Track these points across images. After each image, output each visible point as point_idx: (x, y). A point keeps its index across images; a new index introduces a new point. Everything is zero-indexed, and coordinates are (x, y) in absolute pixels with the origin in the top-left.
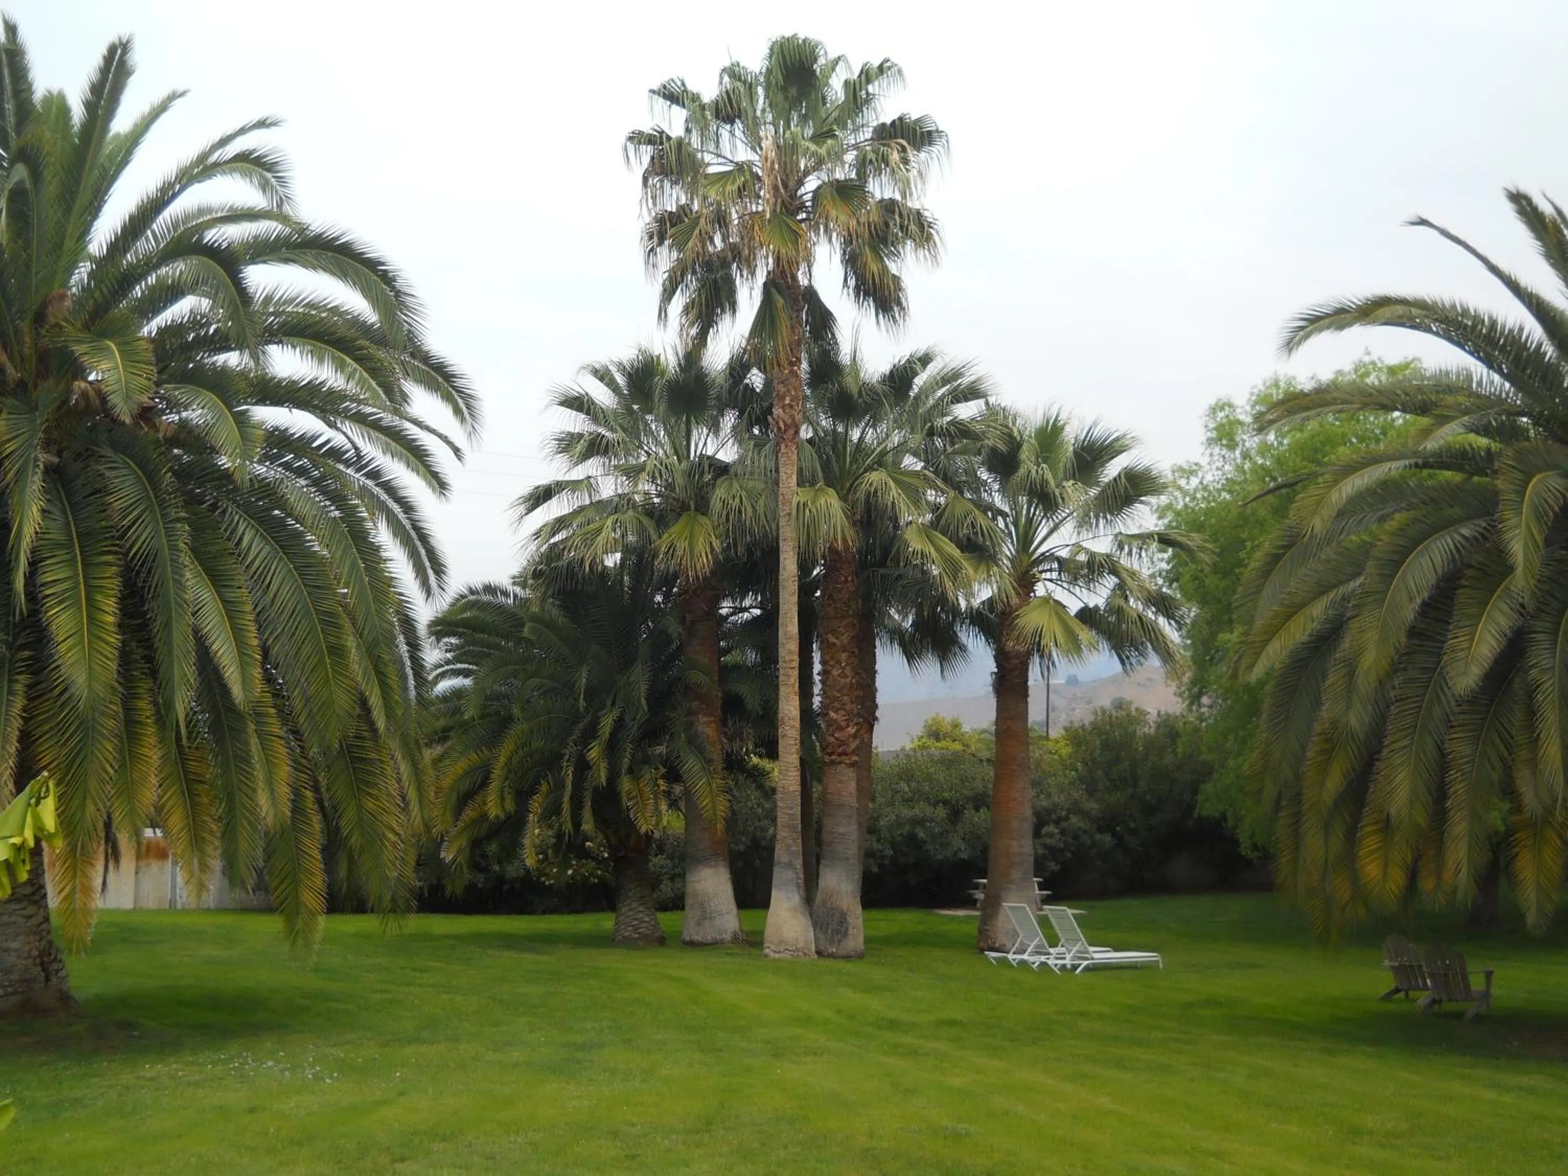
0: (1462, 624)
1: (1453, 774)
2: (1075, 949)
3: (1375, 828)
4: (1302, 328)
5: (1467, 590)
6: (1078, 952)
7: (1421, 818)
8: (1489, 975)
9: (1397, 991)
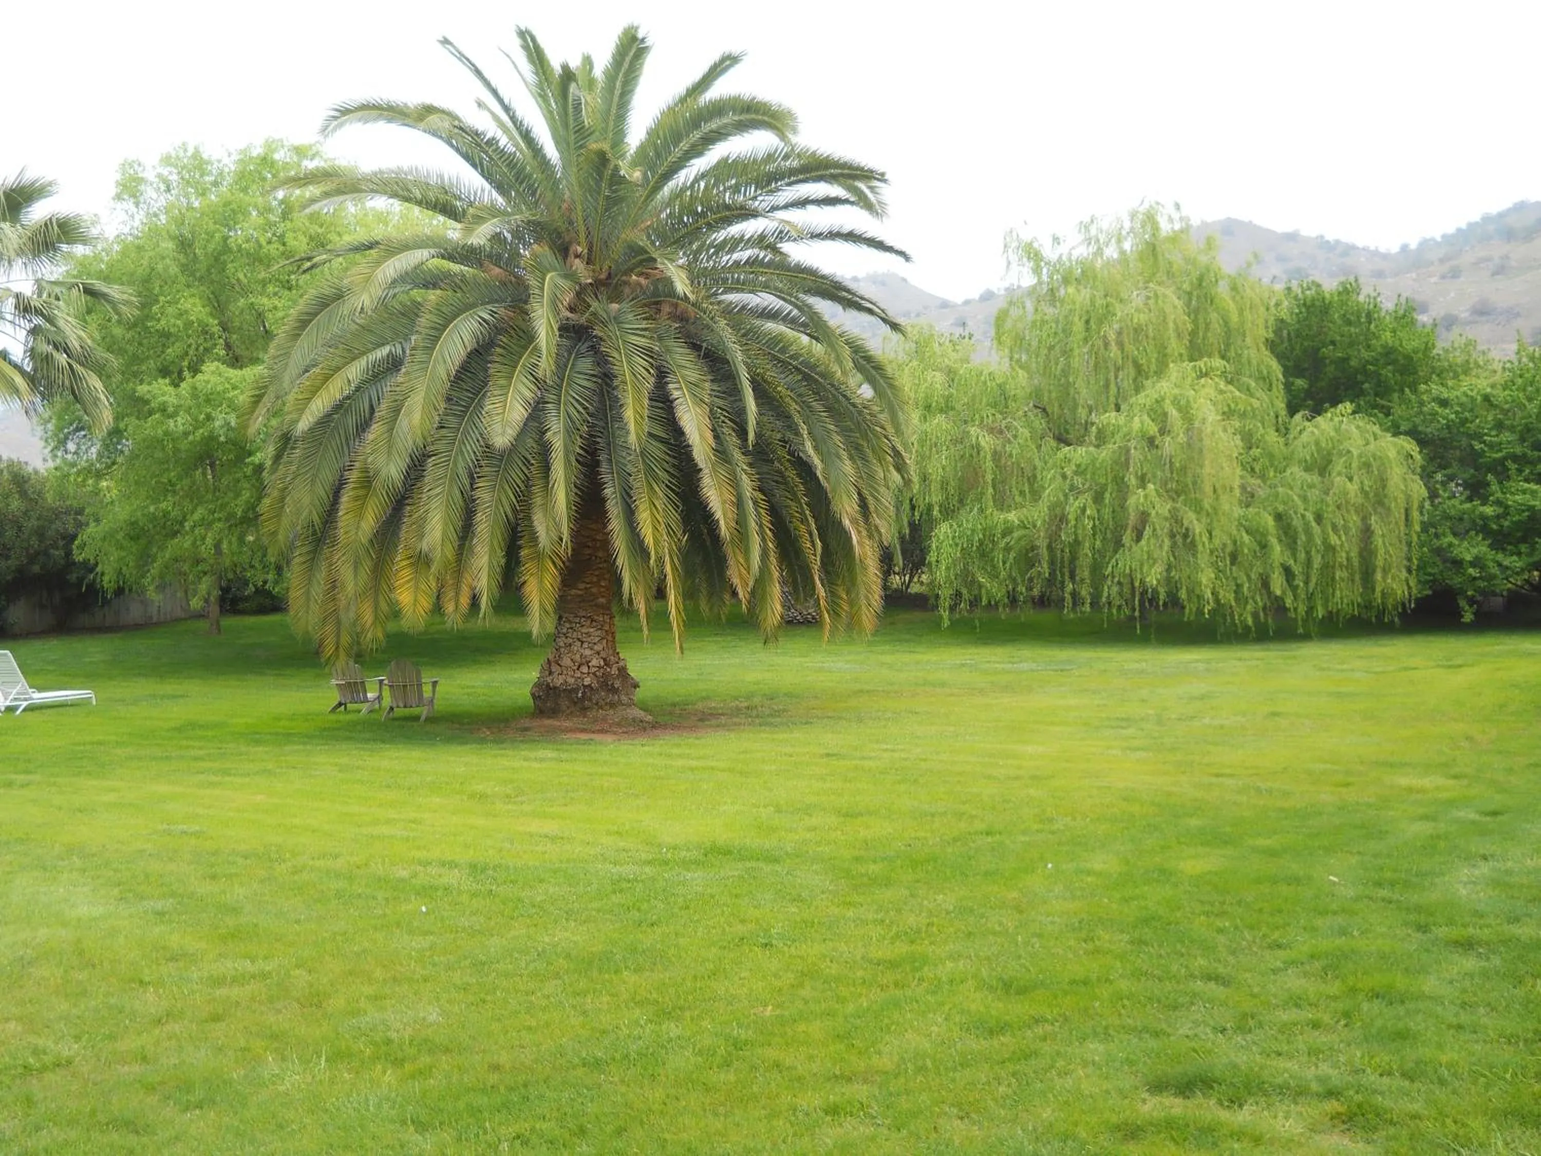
0: (496, 393)
1: (479, 517)
2: (15, 691)
3: (408, 562)
4: (335, 118)
5: (496, 365)
6: (18, 693)
7: (450, 553)
8: (435, 684)
9: (340, 704)
